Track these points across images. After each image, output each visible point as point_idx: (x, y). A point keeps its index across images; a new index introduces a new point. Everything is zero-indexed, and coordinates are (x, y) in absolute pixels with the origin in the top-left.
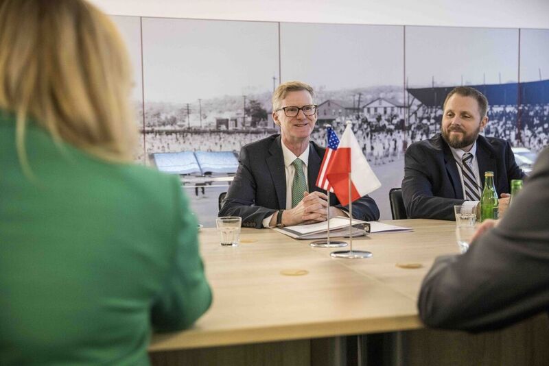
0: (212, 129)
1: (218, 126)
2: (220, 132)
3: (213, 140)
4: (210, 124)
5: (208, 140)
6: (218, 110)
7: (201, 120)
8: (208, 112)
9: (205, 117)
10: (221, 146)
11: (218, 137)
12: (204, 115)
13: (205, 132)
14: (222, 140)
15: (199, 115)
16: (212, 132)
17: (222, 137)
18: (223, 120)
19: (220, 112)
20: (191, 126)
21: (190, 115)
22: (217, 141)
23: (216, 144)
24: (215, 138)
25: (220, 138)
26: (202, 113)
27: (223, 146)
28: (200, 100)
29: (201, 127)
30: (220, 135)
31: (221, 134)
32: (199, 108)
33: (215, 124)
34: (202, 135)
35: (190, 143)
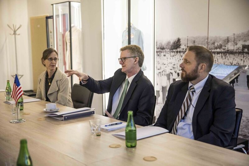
0: (240, 51)
1: (243, 49)
2: (244, 53)
3: (240, 58)
4: (239, 48)
5: (237, 58)
6: (243, 40)
7: (234, 46)
8: (238, 41)
9: (236, 44)
10: (244, 61)
11: (243, 56)
12: (236, 43)
13: (236, 53)
14: (245, 57)
15: (233, 43)
16: (239, 53)
17: (245, 55)
18: (246, 46)
19: (245, 41)
20: (229, 49)
21: (229, 43)
22: (242, 58)
23: (241, 60)
24: (241, 56)
25: (244, 57)
26: (235, 42)
27: (245, 61)
28: (234, 34)
29: (234, 50)
30: (244, 55)
31: (245, 54)
32: (233, 39)
33: (241, 48)
34: (234, 55)
35: (228, 59)
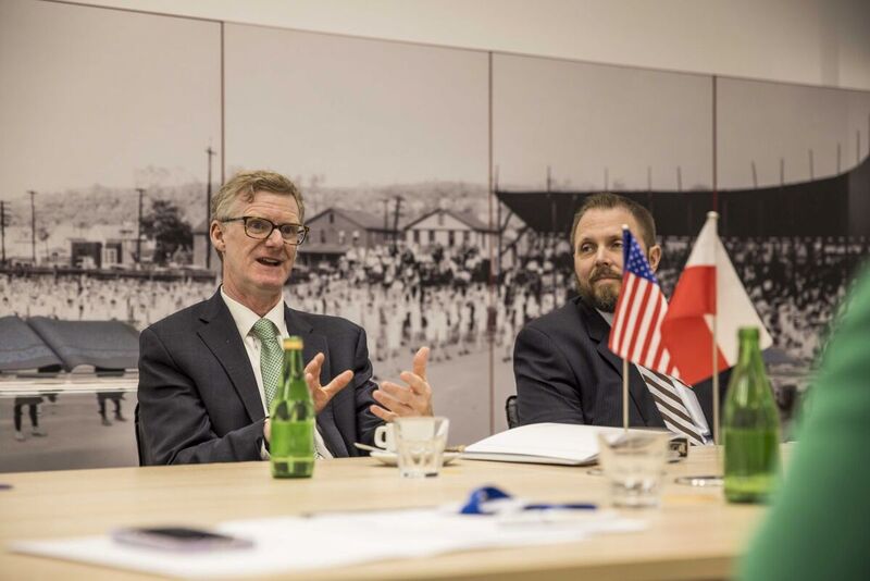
0: (60, 264)
1: (75, 260)
2: (79, 272)
3: (64, 295)
4: (55, 254)
5: (49, 293)
6: (77, 220)
7: (34, 242)
8: (53, 223)
9: (45, 237)
10: (81, 308)
11: (75, 286)
12: (42, 230)
13: (43, 272)
14: (85, 292)
15: (30, 230)
16: (60, 273)
17: (84, 285)
18: (89, 244)
19: (82, 225)
20: (8, 256)
21: (6, 230)
22: (73, 296)
23: (70, 301)
24: (66, 288)
25: (81, 289)
26: (38, 225)
27: (87, 307)
28: (32, 193)
29: (34, 259)
30: (79, 283)
31: (84, 278)
32: (29, 214)
33: (69, 254)
34: (36, 280)
35: (6, 299)
